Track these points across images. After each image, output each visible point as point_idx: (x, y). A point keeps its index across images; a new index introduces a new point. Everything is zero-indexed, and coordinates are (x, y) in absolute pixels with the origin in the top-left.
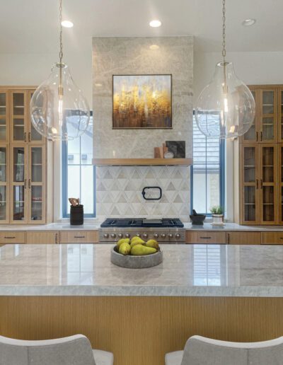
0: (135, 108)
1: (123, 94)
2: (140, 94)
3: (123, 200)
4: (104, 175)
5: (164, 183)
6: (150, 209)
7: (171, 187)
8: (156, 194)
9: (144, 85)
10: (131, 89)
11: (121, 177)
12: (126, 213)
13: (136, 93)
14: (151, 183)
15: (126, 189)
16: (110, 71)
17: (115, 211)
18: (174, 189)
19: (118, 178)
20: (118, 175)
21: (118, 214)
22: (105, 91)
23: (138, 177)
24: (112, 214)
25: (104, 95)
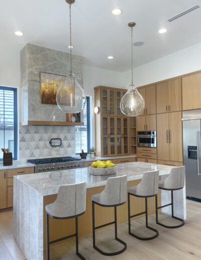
0: (54, 93)
1: (47, 84)
2: (57, 85)
3: (37, 147)
4: (25, 131)
5: (62, 136)
6: (54, 152)
7: (66, 139)
8: (57, 143)
9: (60, 81)
10: (52, 82)
11: (36, 132)
12: (40, 156)
13: (55, 85)
14: (54, 136)
15: (39, 141)
16: (39, 67)
17: (32, 155)
18: (67, 140)
19: (35, 133)
20: (34, 131)
21: (35, 157)
22: (36, 79)
23: (47, 133)
24: (30, 157)
25: (35, 81)
